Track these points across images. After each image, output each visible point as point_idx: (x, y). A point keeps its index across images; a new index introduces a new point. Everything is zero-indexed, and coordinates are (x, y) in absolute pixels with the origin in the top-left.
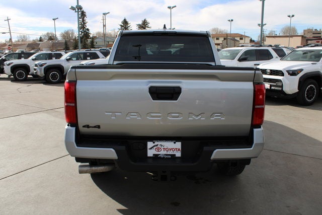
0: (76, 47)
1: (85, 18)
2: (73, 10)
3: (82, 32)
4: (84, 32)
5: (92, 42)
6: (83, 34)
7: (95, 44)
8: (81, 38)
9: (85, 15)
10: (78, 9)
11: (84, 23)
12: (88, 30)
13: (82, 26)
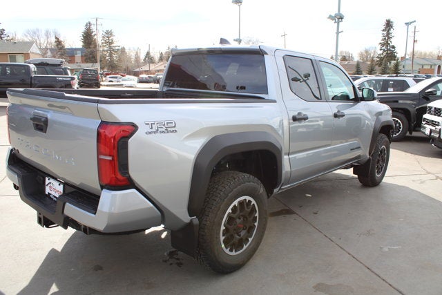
0: (371, 72)
1: (391, 31)
2: (333, 20)
3: (384, 50)
4: (388, 50)
5: (397, 66)
6: (384, 54)
7: (401, 67)
8: (381, 59)
9: (392, 27)
10: (339, 19)
11: (389, 38)
12: (393, 47)
13: (386, 43)
